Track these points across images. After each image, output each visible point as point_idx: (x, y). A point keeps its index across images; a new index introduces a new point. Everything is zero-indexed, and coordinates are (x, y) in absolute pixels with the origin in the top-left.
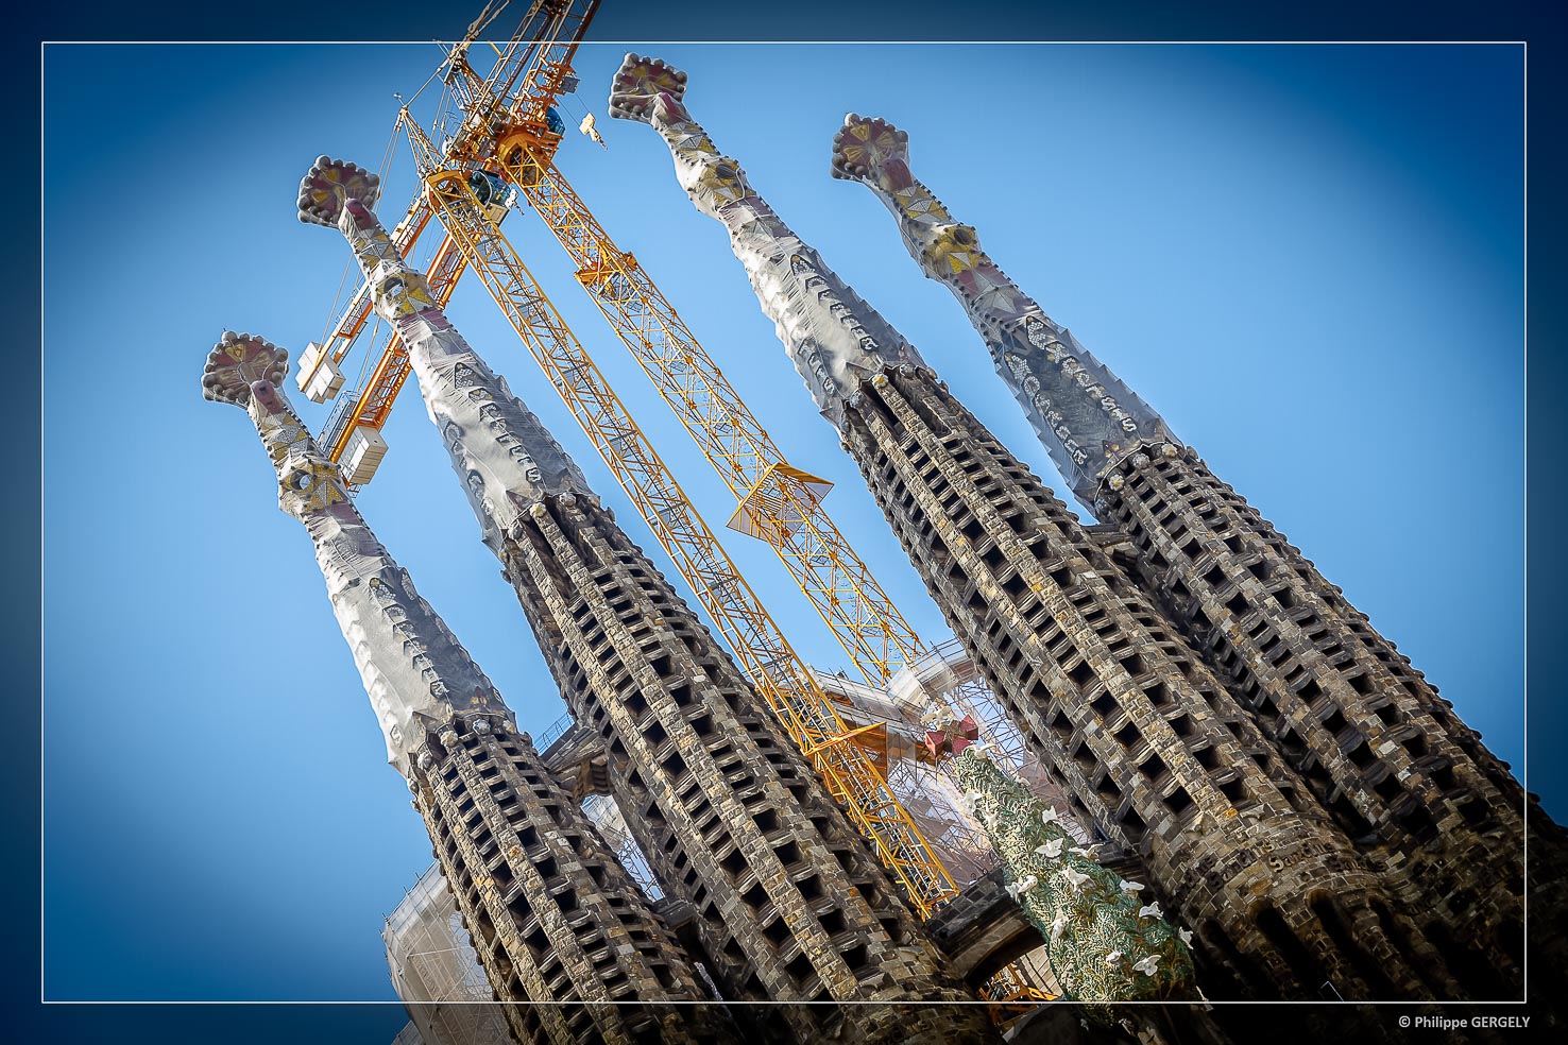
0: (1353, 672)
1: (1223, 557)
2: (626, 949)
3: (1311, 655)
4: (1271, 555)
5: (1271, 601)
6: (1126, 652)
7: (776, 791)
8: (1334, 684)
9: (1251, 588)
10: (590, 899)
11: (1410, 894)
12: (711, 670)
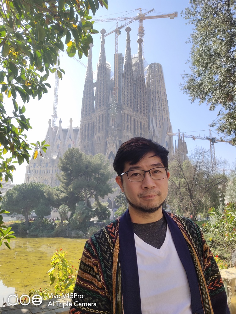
0: (141, 99)
1: (139, 87)
2: (88, 100)
3: (139, 97)
4: (142, 88)
5: (139, 91)
6: (128, 92)
7: (102, 93)
8: (139, 99)
9: (139, 90)
10: (88, 95)
11: (134, 116)
12: (103, 82)
